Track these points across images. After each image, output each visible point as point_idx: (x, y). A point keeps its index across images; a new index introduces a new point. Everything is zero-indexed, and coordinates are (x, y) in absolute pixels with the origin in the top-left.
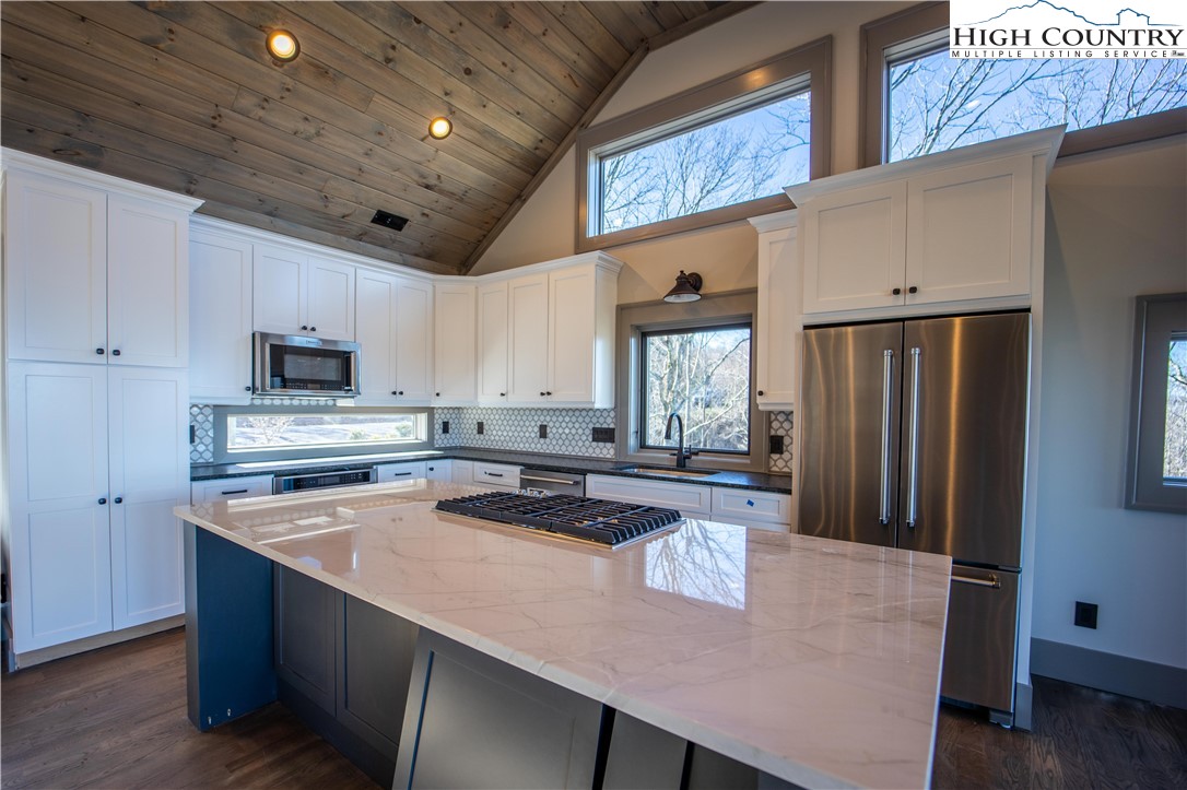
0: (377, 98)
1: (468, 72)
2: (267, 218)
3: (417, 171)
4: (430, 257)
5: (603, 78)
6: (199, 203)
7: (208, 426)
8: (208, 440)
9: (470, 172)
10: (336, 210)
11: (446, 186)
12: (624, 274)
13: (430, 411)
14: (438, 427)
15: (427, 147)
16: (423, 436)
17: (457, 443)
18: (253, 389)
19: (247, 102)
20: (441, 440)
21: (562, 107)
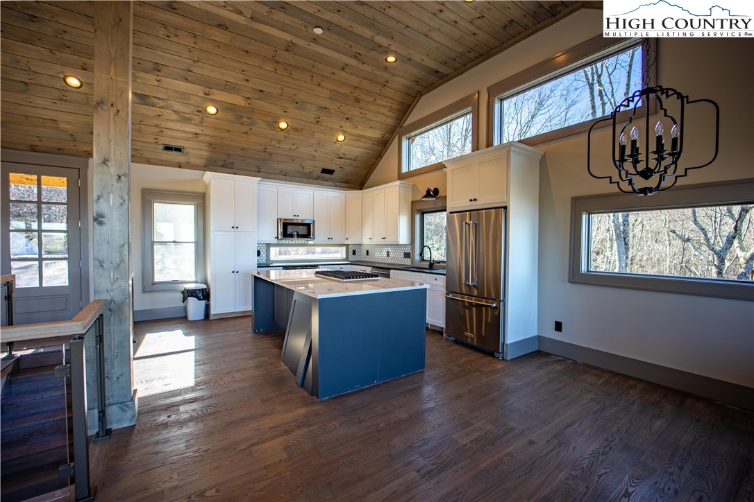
0: (316, 134)
1: (347, 119)
2: (284, 177)
3: (335, 153)
4: (346, 182)
5: (405, 108)
6: (260, 179)
7: (264, 250)
8: (264, 256)
9: (357, 151)
10: (307, 171)
11: (347, 156)
12: (414, 189)
13: (347, 246)
14: (351, 253)
15: (338, 145)
16: (344, 256)
17: (359, 259)
18: (278, 238)
19: (274, 143)
20: (352, 258)
21: (390, 121)
